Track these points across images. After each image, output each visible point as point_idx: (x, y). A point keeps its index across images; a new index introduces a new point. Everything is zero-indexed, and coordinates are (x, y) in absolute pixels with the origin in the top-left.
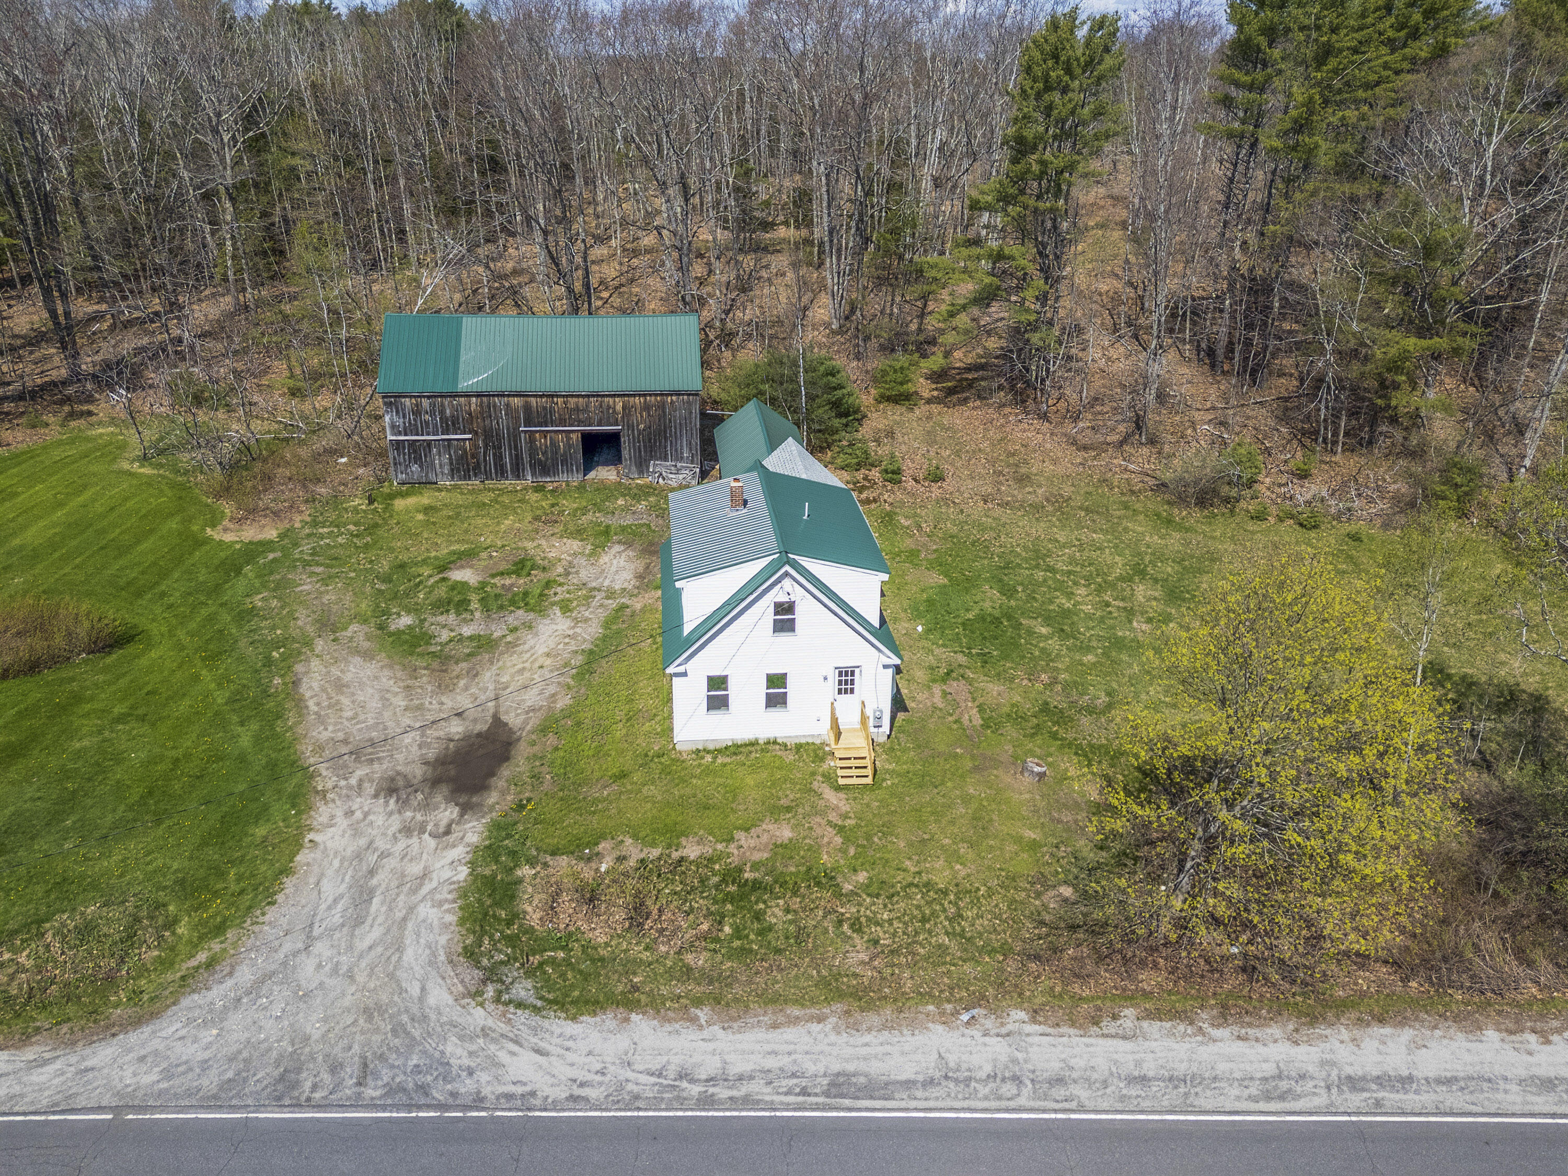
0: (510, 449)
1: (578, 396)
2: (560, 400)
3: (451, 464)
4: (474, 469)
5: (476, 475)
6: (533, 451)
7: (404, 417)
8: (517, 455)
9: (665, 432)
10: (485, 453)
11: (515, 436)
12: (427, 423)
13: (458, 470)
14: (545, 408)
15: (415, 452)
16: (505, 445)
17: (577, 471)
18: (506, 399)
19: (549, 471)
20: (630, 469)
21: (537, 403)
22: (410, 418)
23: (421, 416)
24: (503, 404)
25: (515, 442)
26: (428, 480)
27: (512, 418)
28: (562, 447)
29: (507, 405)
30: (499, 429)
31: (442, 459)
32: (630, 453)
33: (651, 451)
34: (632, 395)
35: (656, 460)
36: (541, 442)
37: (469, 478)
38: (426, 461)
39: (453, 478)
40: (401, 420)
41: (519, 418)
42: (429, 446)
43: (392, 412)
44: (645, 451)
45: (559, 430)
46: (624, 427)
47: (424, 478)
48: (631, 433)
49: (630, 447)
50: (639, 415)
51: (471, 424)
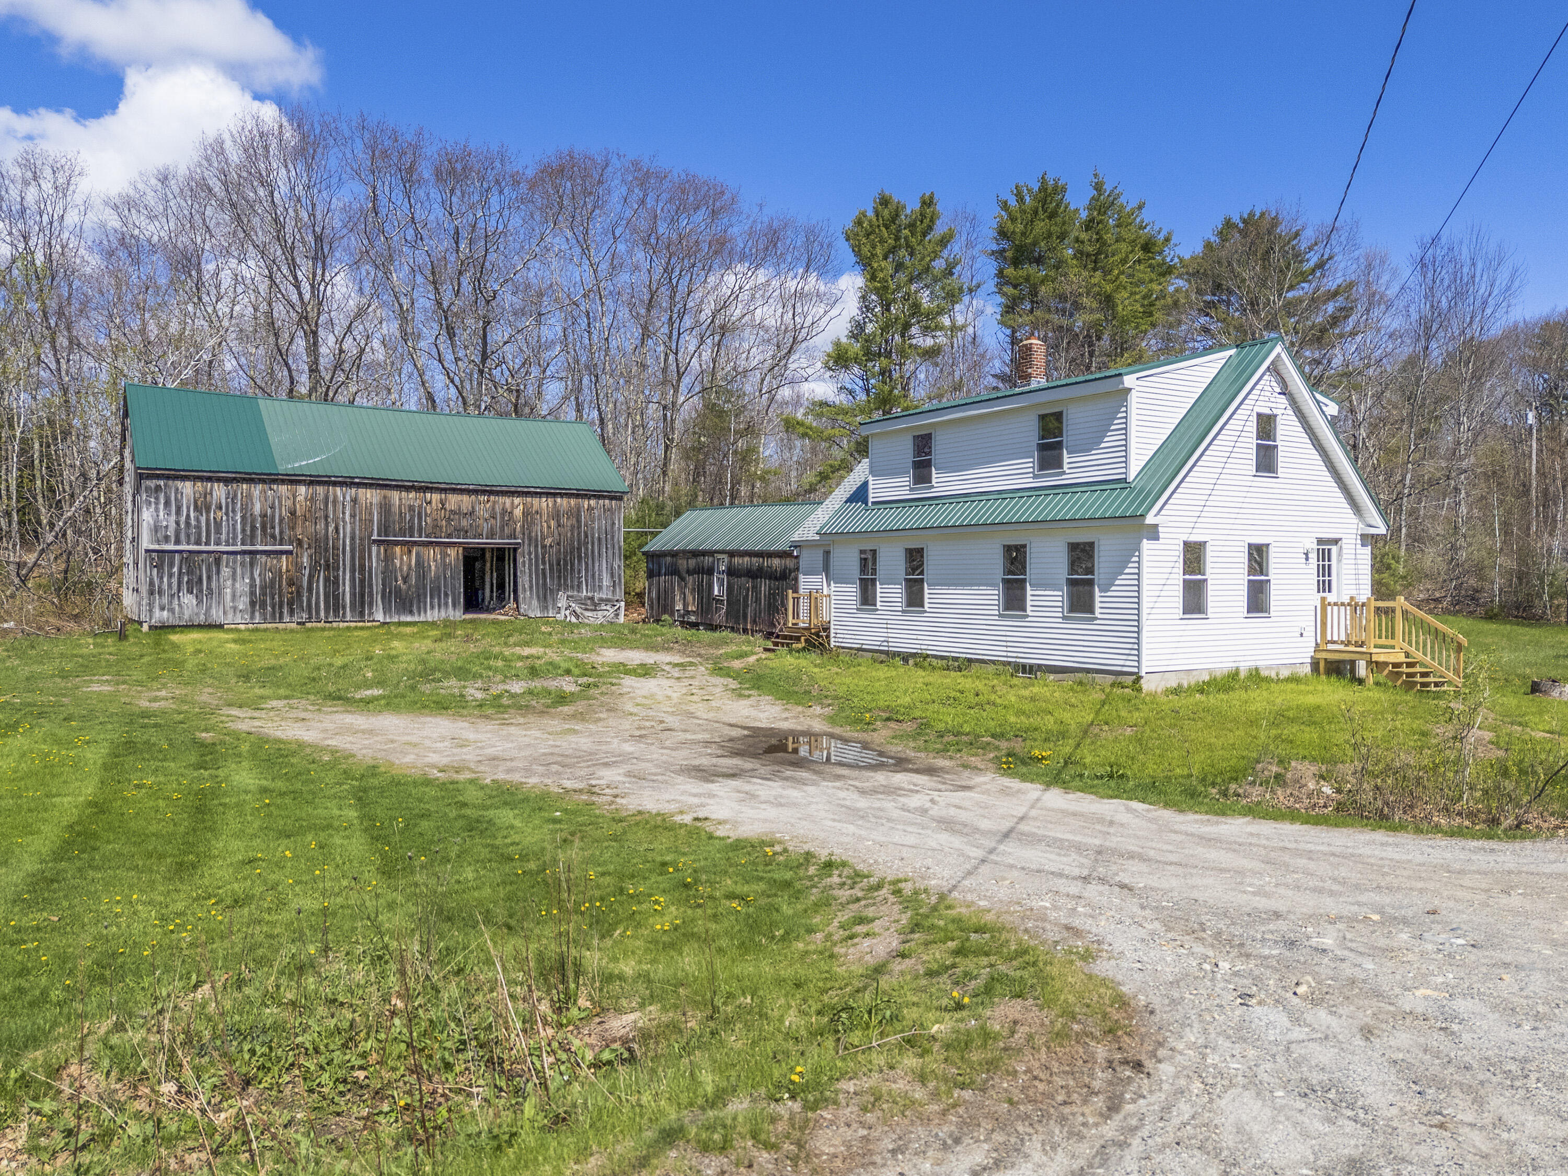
0: (353, 571)
1: (462, 491)
2: (436, 497)
3: (252, 593)
4: (291, 604)
5: (292, 612)
6: (388, 572)
7: (178, 512)
8: (362, 581)
9: (579, 549)
10: (311, 577)
11: (362, 552)
12: (218, 524)
13: (263, 605)
14: (411, 508)
15: (191, 572)
16: (344, 564)
17: (454, 606)
18: (354, 490)
19: (411, 605)
20: (530, 603)
21: (400, 499)
22: (188, 516)
23: (208, 512)
24: (348, 498)
25: (362, 558)
26: (209, 621)
27: (361, 520)
28: (433, 568)
29: (354, 501)
30: (338, 539)
31: (238, 585)
32: (531, 581)
33: (559, 577)
34: (536, 493)
35: (566, 589)
36: (402, 559)
37: (281, 617)
38: (209, 588)
39: (252, 617)
40: (173, 518)
41: (372, 521)
42: (218, 562)
43: (157, 504)
44: (552, 578)
45: (432, 543)
46: (523, 540)
47: (202, 617)
48: (532, 549)
49: (530, 570)
50: (545, 525)
51: (293, 528)
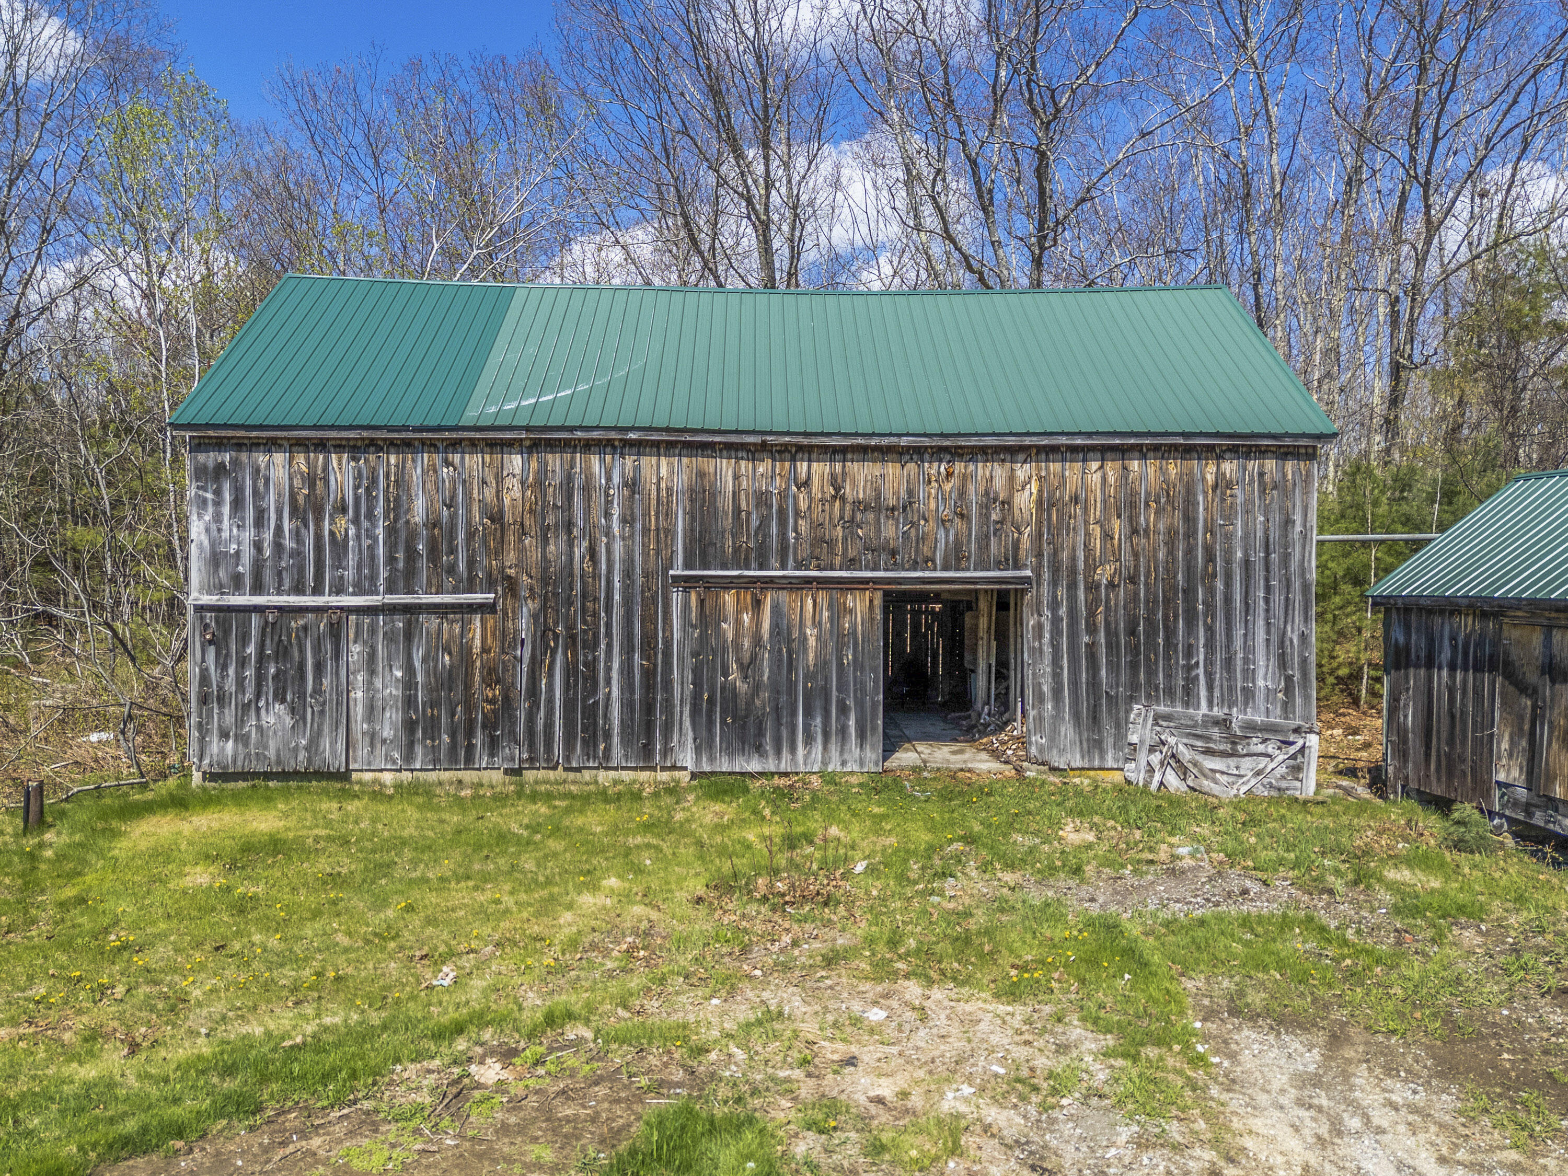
0: (628, 650)
1: (884, 453)
2: (820, 470)
3: (409, 702)
4: (490, 725)
5: (493, 746)
6: (707, 653)
7: (260, 522)
8: (649, 674)
9: (1189, 592)
10: (535, 664)
11: (649, 603)
12: (340, 546)
13: (432, 730)
14: (762, 499)
15: (282, 653)
16: (609, 634)
17: (862, 736)
18: (629, 461)
19: (760, 733)
20: (1055, 731)
21: (736, 477)
22: (279, 529)
23: (319, 520)
24: (616, 479)
25: (649, 619)
26: (317, 764)
27: (646, 531)
28: (812, 642)
29: (632, 485)
30: (596, 575)
31: (378, 683)
32: (1057, 676)
33: (1134, 666)
34: (1074, 449)
35: (1152, 698)
36: (738, 622)
37: (469, 759)
38: (317, 691)
39: (409, 757)
40: (248, 535)
41: (670, 532)
42: (335, 631)
43: (218, 504)
44: (1114, 667)
45: (808, 581)
46: (1038, 570)
47: (302, 756)
48: (1062, 593)
49: (1056, 648)
50: (1097, 531)
51: (498, 552)
